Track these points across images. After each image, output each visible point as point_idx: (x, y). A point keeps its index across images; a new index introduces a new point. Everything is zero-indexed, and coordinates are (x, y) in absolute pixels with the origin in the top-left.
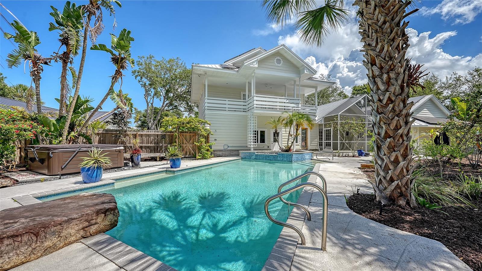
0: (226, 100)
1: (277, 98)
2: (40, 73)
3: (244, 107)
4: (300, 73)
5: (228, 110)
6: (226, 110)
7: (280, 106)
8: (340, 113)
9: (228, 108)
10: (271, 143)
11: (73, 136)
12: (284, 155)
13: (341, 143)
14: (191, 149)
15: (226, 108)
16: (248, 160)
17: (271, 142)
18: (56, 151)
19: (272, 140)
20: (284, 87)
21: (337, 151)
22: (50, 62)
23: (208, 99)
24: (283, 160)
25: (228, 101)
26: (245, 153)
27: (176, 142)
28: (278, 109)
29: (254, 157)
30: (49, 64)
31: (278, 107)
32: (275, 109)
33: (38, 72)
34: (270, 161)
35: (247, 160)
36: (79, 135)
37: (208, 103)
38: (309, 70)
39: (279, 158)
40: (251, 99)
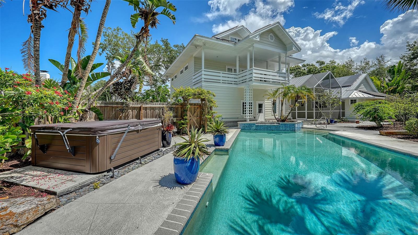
0: (220, 73)
1: (270, 72)
2: (42, 18)
3: (236, 80)
4: (286, 50)
5: (223, 83)
6: (220, 83)
7: (272, 79)
8: (315, 87)
9: (223, 80)
10: (257, 114)
11: (82, 110)
12: (287, 124)
13: (316, 112)
14: (195, 122)
15: (220, 80)
16: (248, 131)
17: (257, 112)
18: (105, 133)
19: (257, 111)
20: (266, 62)
21: (313, 119)
22: (56, 6)
23: (205, 71)
24: (285, 129)
25: (222, 73)
26: (244, 124)
27: (187, 116)
28: (271, 82)
29: (254, 128)
30: (54, 8)
31: (271, 80)
32: (268, 81)
33: (39, 18)
34: (271, 131)
35: (246, 131)
36: (90, 109)
37: (205, 75)
38: (296, 47)
39: (281, 128)
40: (247, 72)
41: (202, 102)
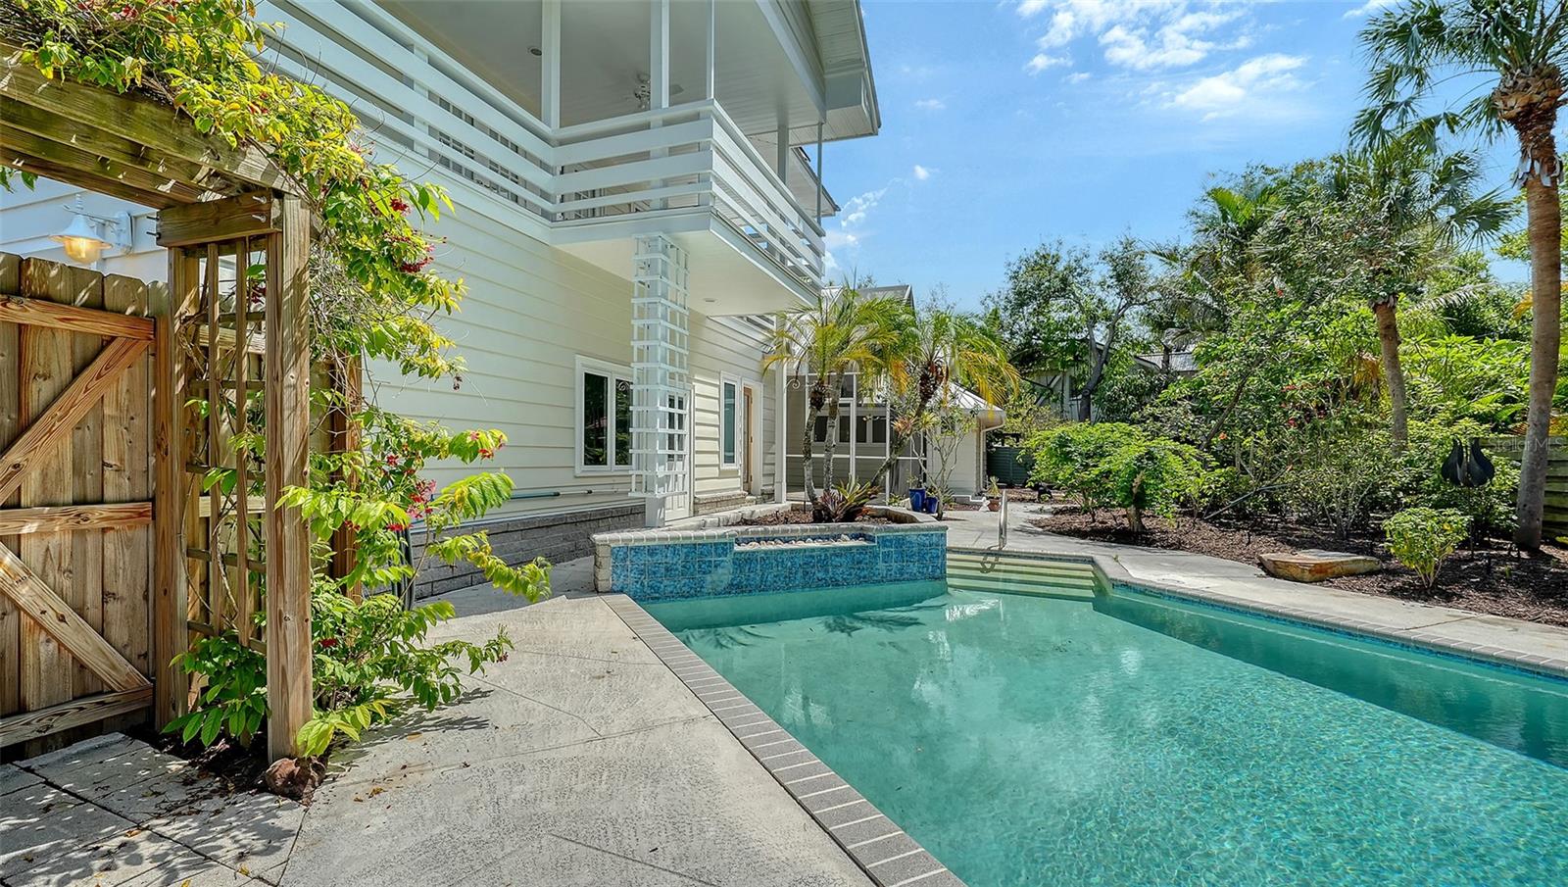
0: (408, 47)
3: (543, 179)
4: (824, 95)
15: (410, 121)
24: (901, 571)
25: (432, 62)
26: (652, 551)
29: (724, 575)
39: (881, 565)
40: (647, 126)
41: (182, 275)
